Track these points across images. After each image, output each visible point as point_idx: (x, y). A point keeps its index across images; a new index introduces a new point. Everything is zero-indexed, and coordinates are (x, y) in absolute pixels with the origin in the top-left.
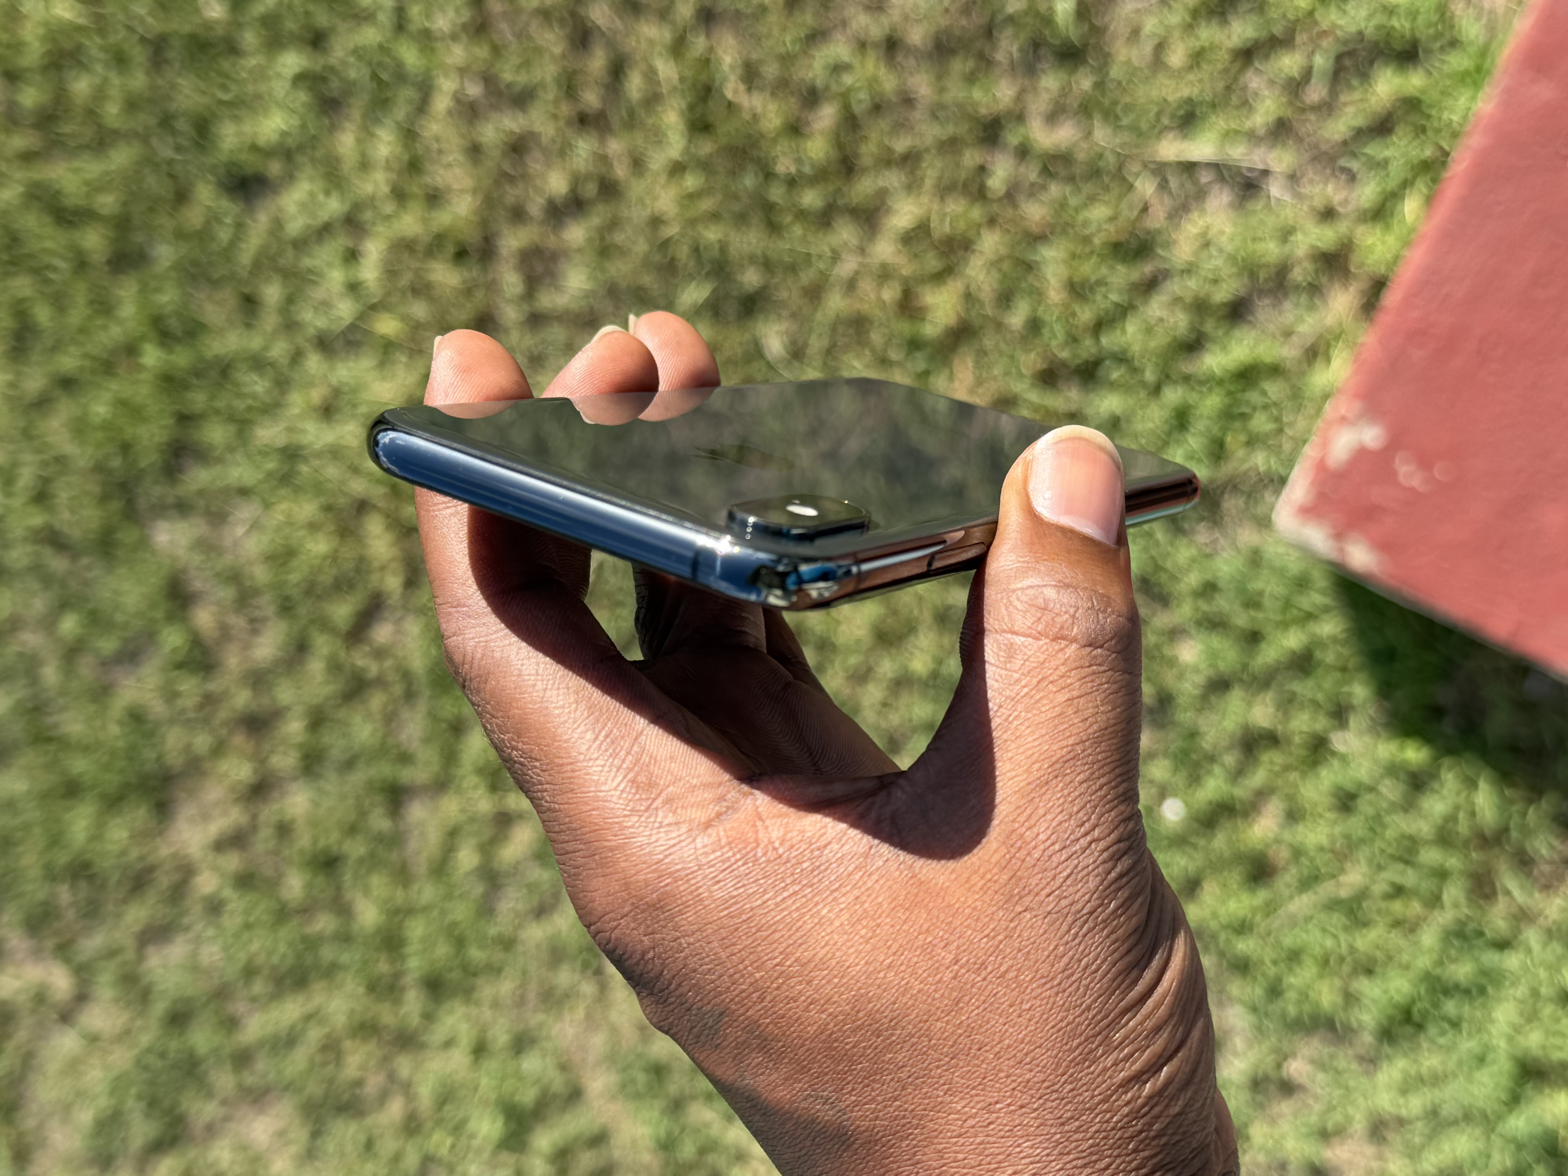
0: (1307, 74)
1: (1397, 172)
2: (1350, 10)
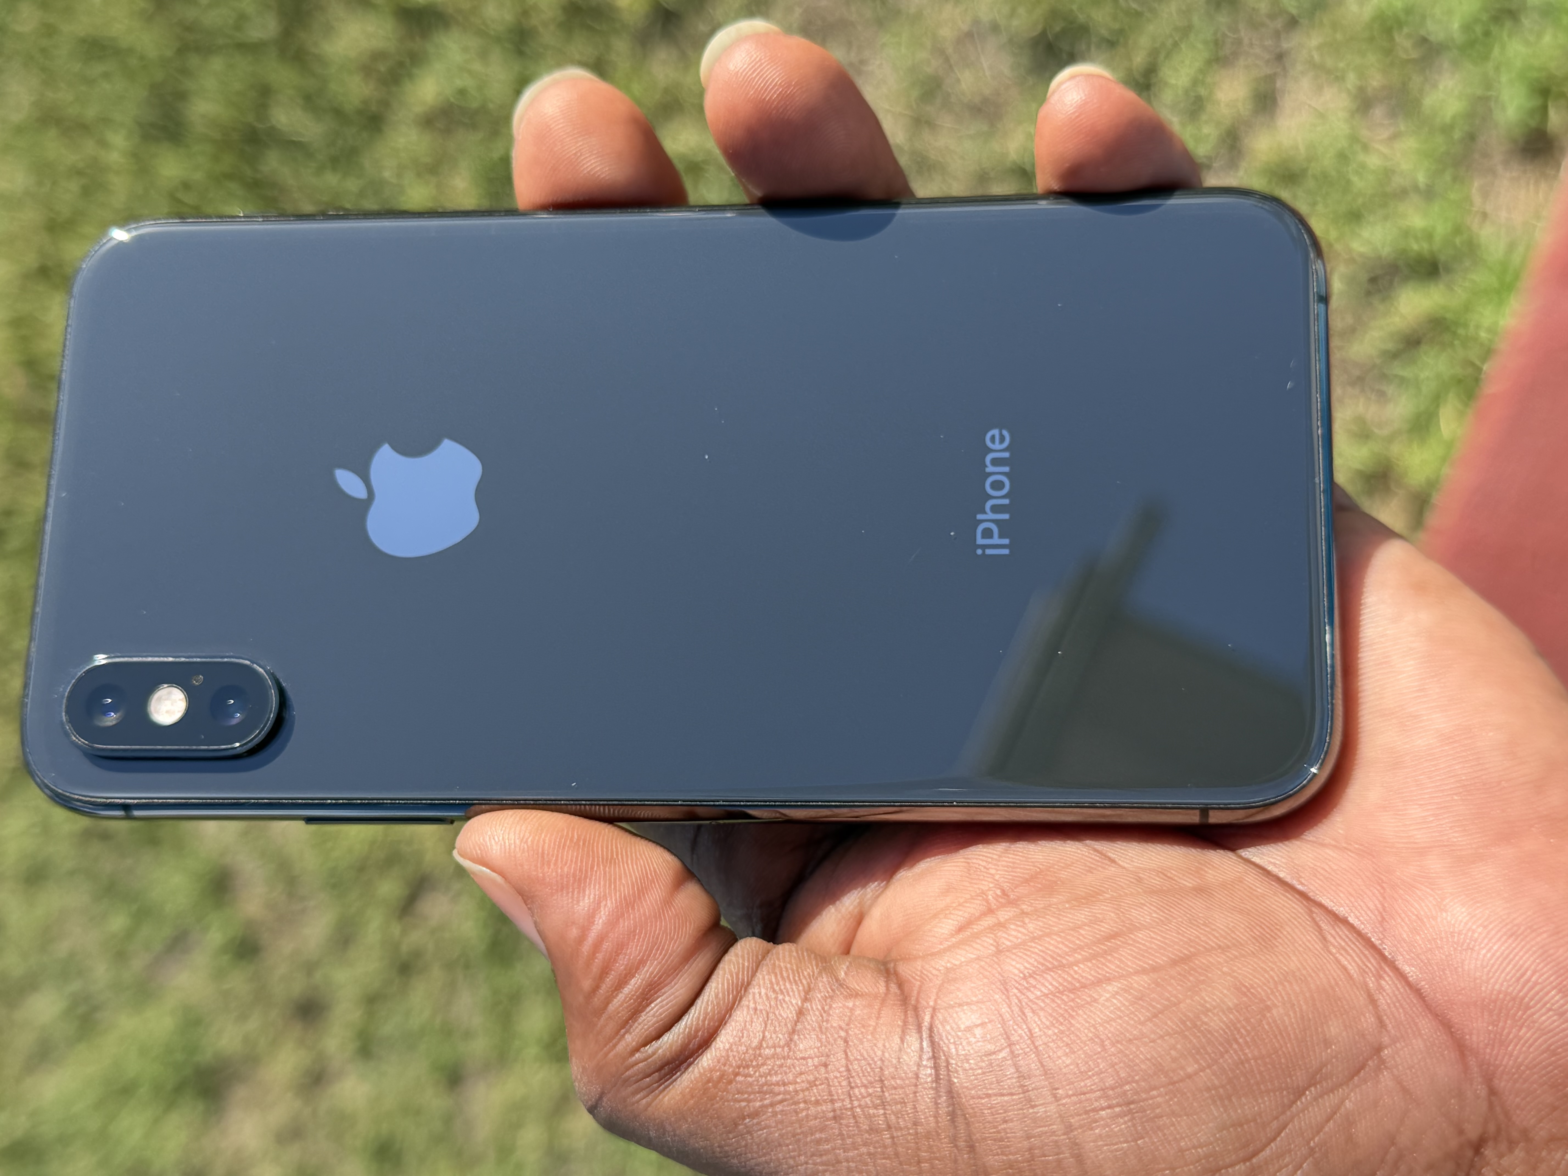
1: (1428, 387)
2: (1366, 233)
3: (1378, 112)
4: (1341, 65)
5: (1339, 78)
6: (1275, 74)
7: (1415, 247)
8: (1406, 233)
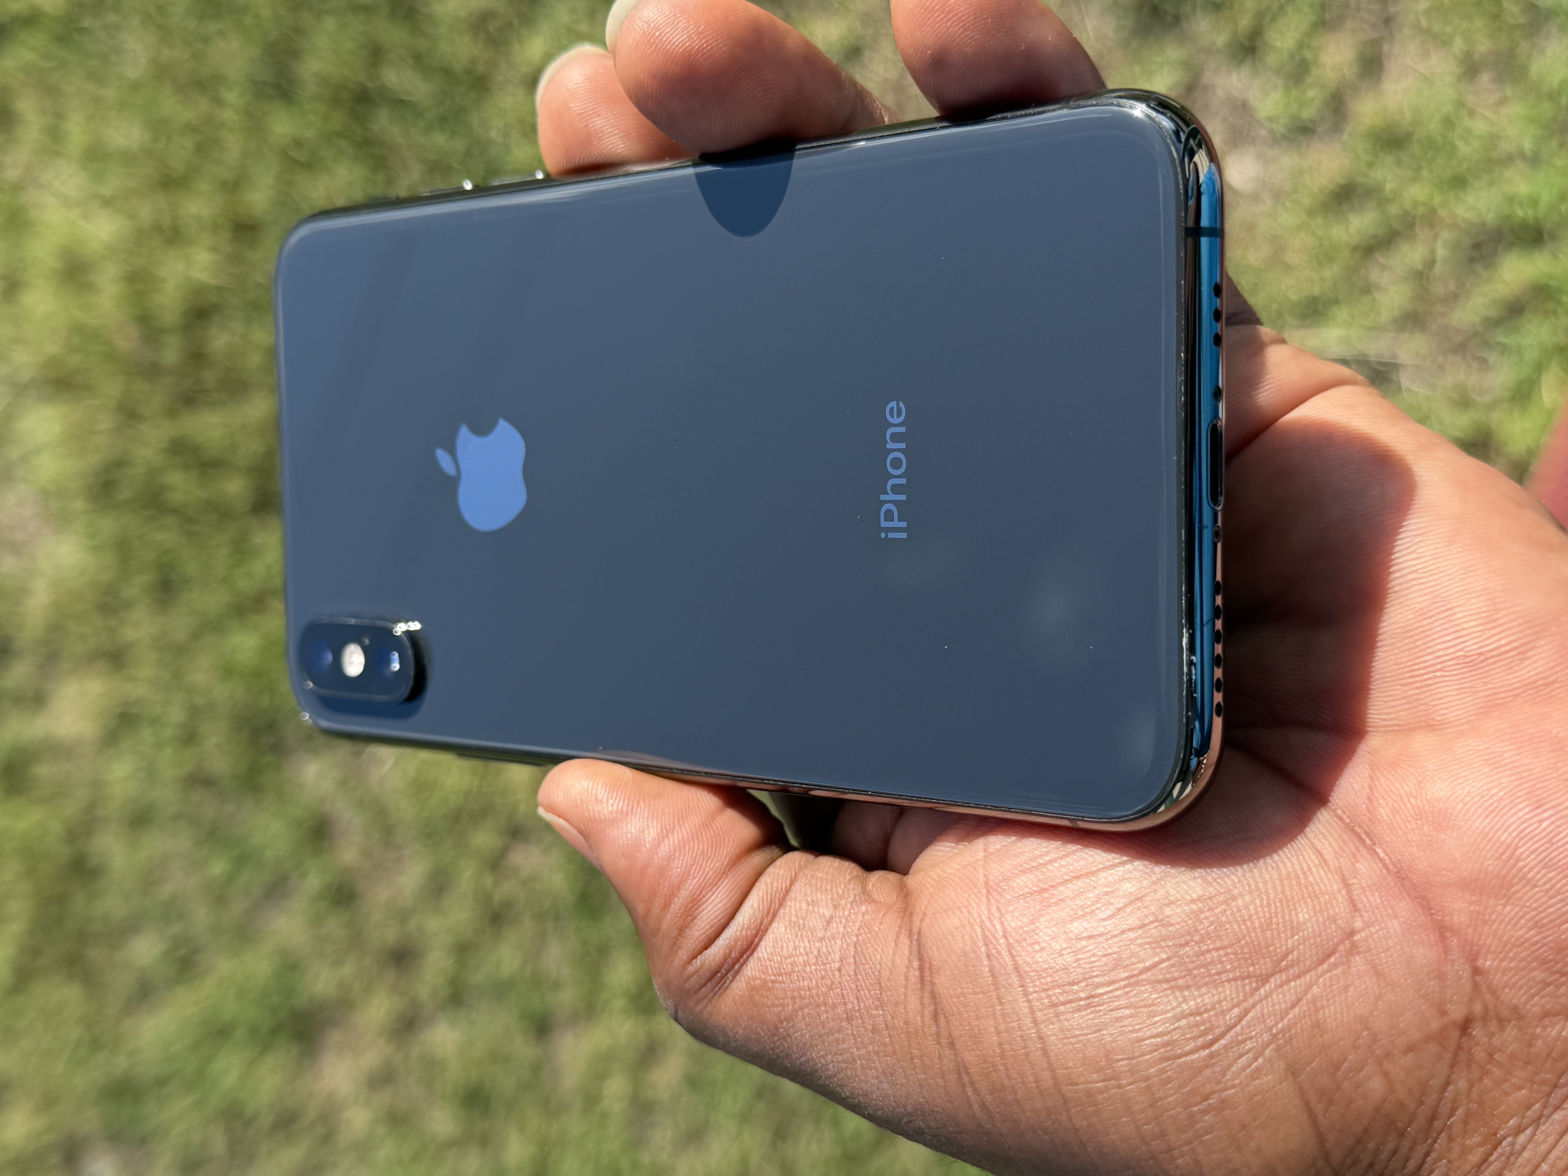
0: (1430, 263)
1: (1531, 355)
2: (1470, 200)
3: (1485, 78)
4: (1448, 29)
5: (1445, 42)
6: (1382, 38)
7: (1520, 213)
8: (1511, 200)
